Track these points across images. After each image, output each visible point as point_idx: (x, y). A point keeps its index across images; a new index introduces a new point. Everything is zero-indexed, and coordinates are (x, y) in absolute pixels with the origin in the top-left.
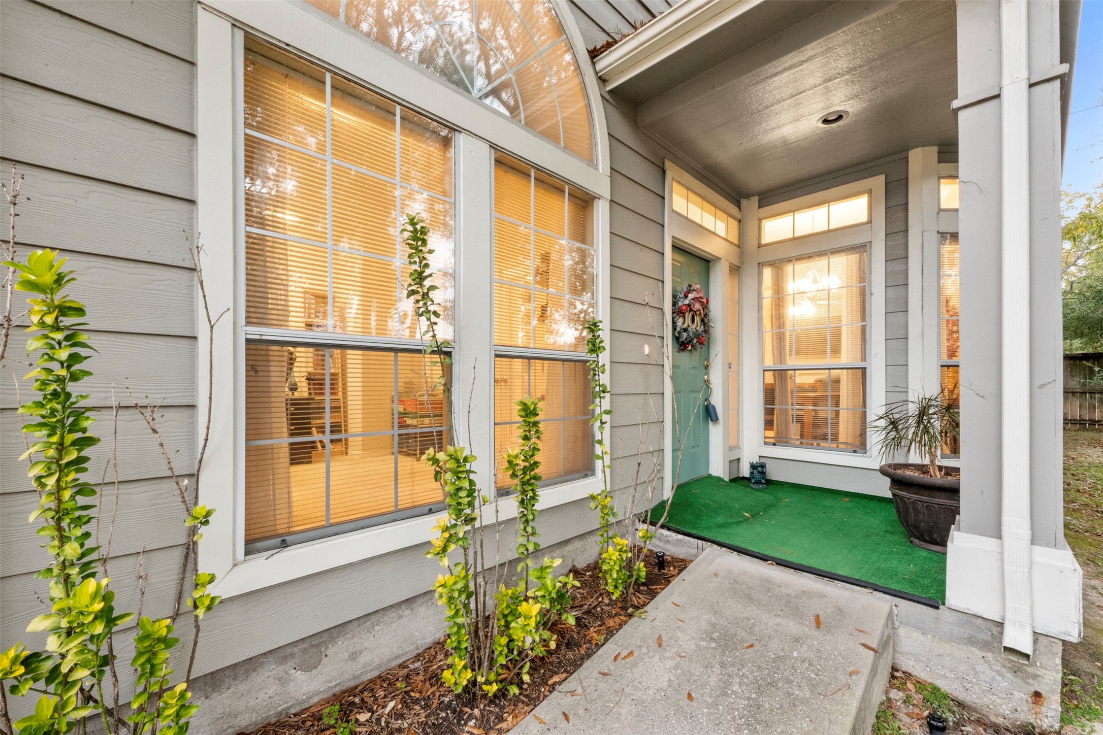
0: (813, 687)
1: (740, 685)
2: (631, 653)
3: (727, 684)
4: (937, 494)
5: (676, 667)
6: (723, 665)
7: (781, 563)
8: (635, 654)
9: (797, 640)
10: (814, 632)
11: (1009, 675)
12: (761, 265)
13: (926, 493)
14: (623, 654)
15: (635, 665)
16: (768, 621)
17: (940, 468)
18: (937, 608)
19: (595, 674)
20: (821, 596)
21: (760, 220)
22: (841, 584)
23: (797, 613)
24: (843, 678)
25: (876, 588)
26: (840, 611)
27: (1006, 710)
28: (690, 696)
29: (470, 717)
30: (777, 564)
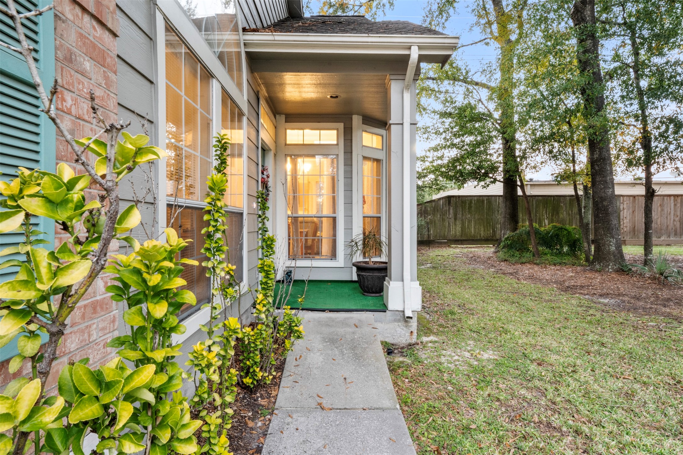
0: (367, 343)
1: (346, 350)
2: (301, 356)
3: (342, 352)
4: (375, 272)
5: (322, 354)
6: (337, 348)
7: (331, 311)
8: (303, 356)
9: (354, 333)
10: (357, 329)
11: (405, 329)
12: (286, 155)
13: (371, 272)
14: (298, 357)
15: (306, 359)
16: (341, 331)
17: (373, 262)
18: (385, 312)
19: (293, 367)
20: (352, 318)
21: (286, 129)
22: (355, 312)
23: (347, 325)
24: (373, 338)
25: (367, 311)
26: (360, 321)
27: (404, 341)
28: (334, 360)
29: (258, 398)
30: (330, 311)
